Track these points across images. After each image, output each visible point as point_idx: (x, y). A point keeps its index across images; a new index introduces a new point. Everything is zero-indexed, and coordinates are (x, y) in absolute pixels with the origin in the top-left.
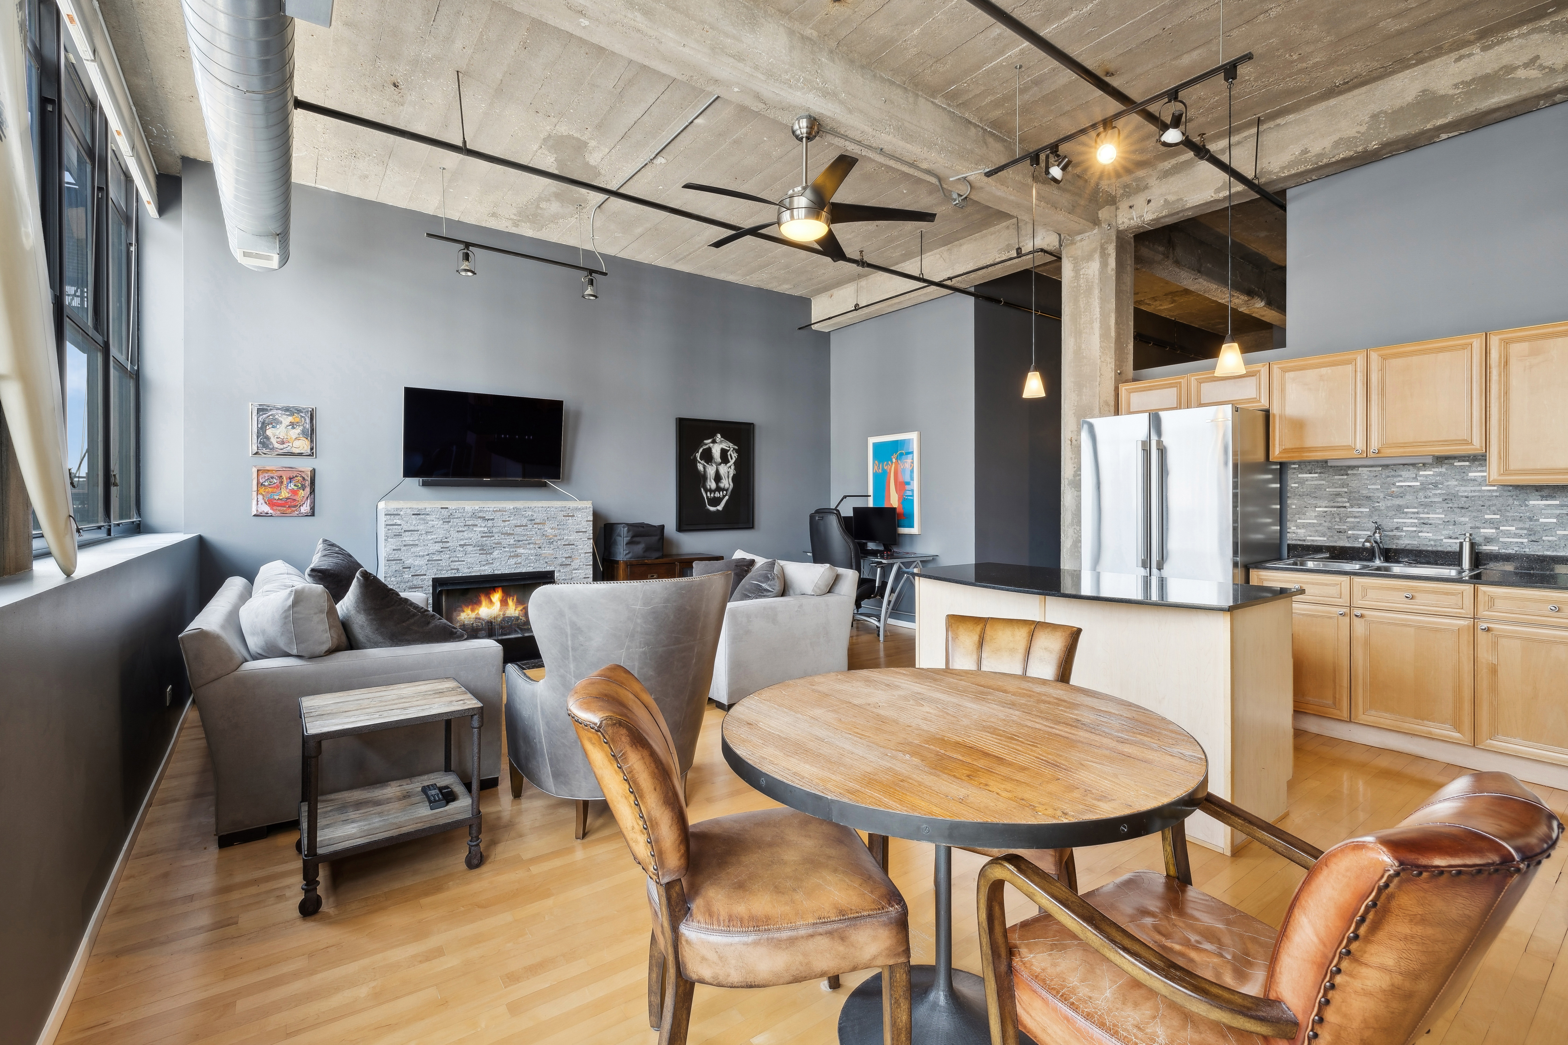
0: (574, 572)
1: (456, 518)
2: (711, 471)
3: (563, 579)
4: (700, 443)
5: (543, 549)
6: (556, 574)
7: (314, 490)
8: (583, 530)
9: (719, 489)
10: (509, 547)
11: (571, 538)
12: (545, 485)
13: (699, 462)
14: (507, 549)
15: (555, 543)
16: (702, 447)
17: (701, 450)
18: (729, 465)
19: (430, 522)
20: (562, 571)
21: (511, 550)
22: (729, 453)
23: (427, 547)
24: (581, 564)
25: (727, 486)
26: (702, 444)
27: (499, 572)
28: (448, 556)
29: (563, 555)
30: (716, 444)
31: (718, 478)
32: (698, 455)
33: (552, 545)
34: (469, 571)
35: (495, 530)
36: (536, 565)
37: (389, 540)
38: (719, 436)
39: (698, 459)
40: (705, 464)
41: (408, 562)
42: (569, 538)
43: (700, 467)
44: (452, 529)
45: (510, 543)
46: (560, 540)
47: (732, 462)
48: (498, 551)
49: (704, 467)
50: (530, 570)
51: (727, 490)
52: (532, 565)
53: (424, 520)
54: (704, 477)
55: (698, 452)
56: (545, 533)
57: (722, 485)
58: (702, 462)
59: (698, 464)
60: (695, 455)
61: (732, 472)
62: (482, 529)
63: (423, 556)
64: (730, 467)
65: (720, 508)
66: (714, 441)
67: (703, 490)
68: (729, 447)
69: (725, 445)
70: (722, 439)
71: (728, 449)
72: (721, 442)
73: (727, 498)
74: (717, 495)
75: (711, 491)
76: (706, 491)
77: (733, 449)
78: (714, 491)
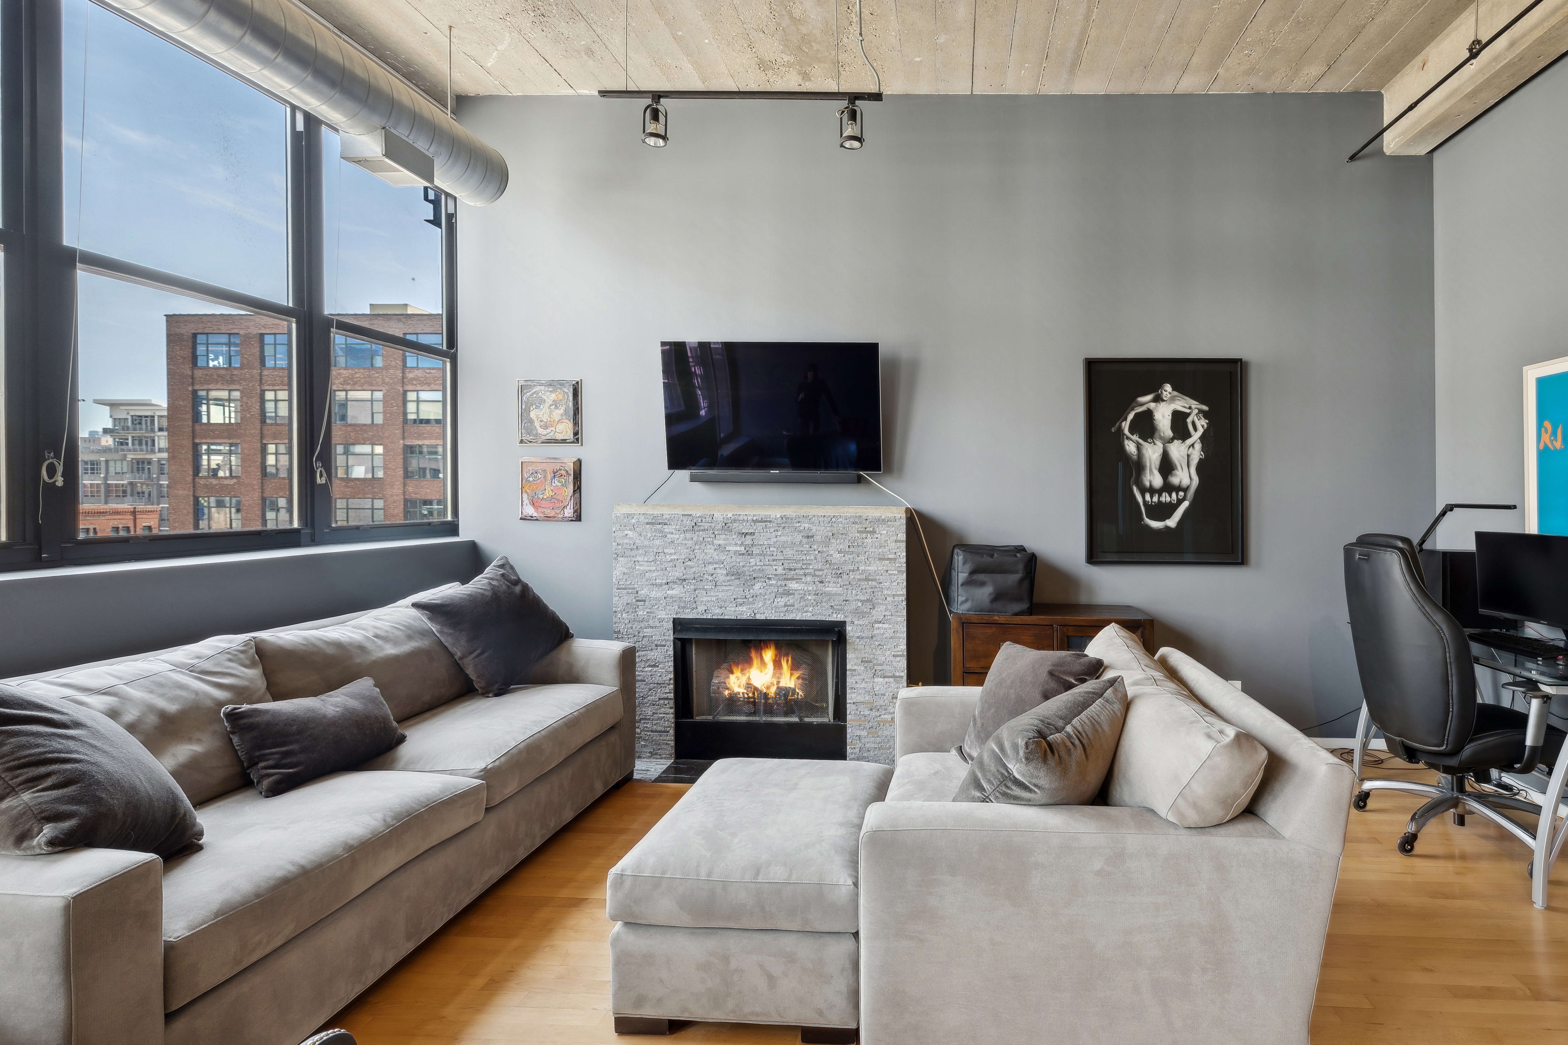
0: (876, 626)
1: (704, 530)
2: (1152, 453)
3: (858, 637)
4: (1129, 402)
5: (827, 584)
6: (849, 628)
7: (579, 488)
8: (890, 556)
9: (1168, 488)
10: (777, 578)
11: (870, 568)
12: (859, 480)
13: (1128, 438)
14: (774, 582)
15: (845, 576)
16: (1133, 409)
17: (1131, 416)
18: (1189, 441)
19: (668, 536)
20: (856, 622)
21: (779, 583)
22: (1189, 420)
23: (666, 573)
24: (887, 613)
25: (1186, 482)
26: (1134, 404)
27: (763, 617)
28: (692, 587)
29: (858, 597)
30: (1163, 404)
31: (1167, 466)
32: (1126, 426)
33: (840, 580)
34: (718, 611)
35: (756, 551)
36: (816, 610)
37: (618, 558)
38: (1168, 387)
39: (1126, 431)
40: (1141, 441)
41: (643, 593)
42: (867, 568)
43: (1131, 448)
44: (697, 547)
45: (777, 572)
46: (853, 571)
47: (1196, 436)
48: (760, 584)
49: (1139, 447)
50: (808, 616)
51: (1186, 490)
52: (810, 609)
53: (661, 532)
54: (1138, 466)
55: (1126, 419)
56: (829, 558)
57: (1175, 480)
58: (1135, 437)
59: (1126, 442)
60: (1120, 427)
61: (1197, 454)
62: (738, 548)
63: (661, 583)
64: (1193, 445)
65: (1172, 522)
66: (1158, 399)
67: (1135, 489)
68: (1190, 408)
69: (1182, 404)
70: (1175, 393)
71: (1188, 411)
72: (1173, 399)
73: (1186, 504)
74: (1165, 498)
75: (1152, 491)
76: (1143, 491)
77: (1200, 411)
78: (1160, 492)
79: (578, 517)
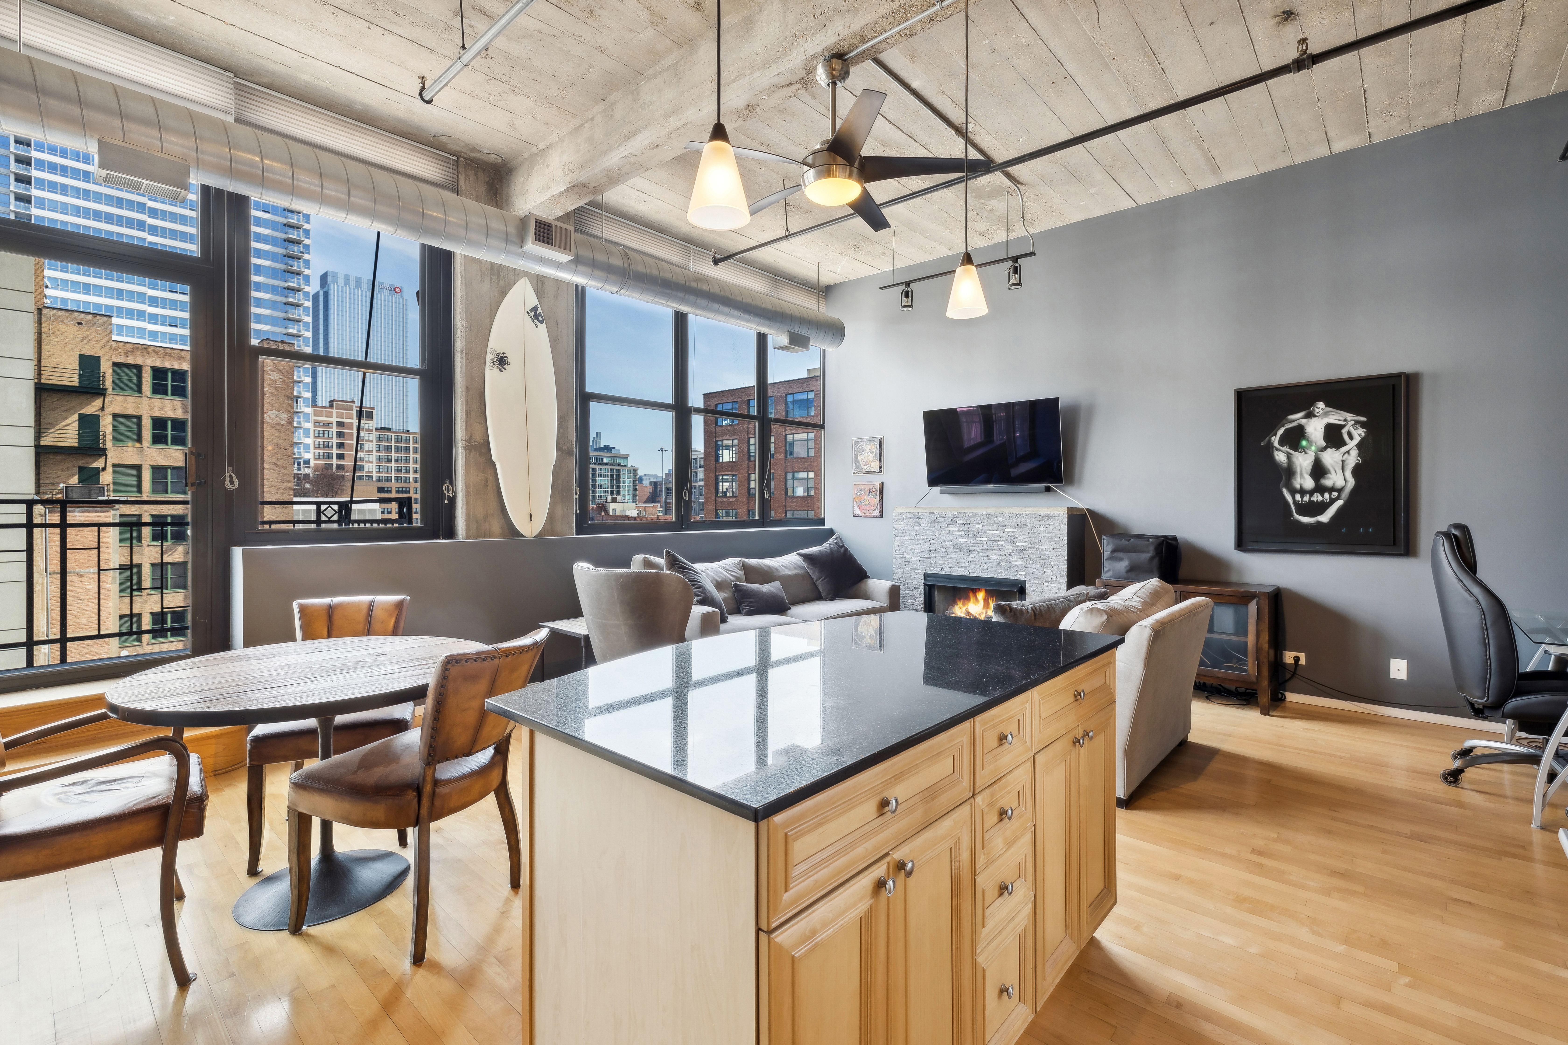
0: (1046, 584)
1: (941, 522)
2: (1303, 462)
3: (1034, 591)
5: (1014, 556)
6: (1027, 584)
7: (882, 498)
8: (1055, 539)
9: (1320, 489)
10: (983, 551)
11: (1042, 547)
12: (1049, 490)
13: (1277, 450)
14: (981, 554)
15: (1025, 552)
16: (1283, 426)
17: (1281, 431)
18: (1344, 449)
19: (922, 525)
20: (1032, 581)
21: (984, 555)
22: (1344, 431)
23: (920, 546)
24: (1053, 577)
25: (1340, 483)
26: (1284, 421)
28: (934, 555)
29: (1034, 566)
30: (1314, 419)
31: (1319, 471)
32: (1275, 440)
33: (1022, 554)
34: (949, 570)
35: (970, 534)
36: (1007, 572)
37: (897, 538)
38: (1321, 405)
39: (1276, 444)
40: (1291, 451)
41: (909, 558)
42: (1040, 547)
43: (1281, 457)
44: (937, 532)
45: (983, 548)
46: (1031, 548)
47: (1352, 444)
49: (1289, 456)
50: (1002, 576)
51: (1340, 491)
52: (1003, 572)
53: (918, 523)
54: (1289, 472)
55: (1275, 434)
56: (1015, 540)
57: (1327, 482)
58: (1285, 449)
59: (1276, 453)
60: (1270, 441)
61: (1353, 459)
62: (960, 533)
63: (917, 553)
64: (1348, 452)
65: (1325, 518)
66: (1311, 415)
67: (1284, 491)
68: (1345, 420)
69: (1336, 417)
70: (1329, 409)
71: (1343, 423)
72: (1326, 414)
73: (1340, 503)
74: (1317, 497)
75: (1303, 492)
76: (1293, 492)
77: (1357, 422)
78: (1311, 493)
79: (882, 516)
